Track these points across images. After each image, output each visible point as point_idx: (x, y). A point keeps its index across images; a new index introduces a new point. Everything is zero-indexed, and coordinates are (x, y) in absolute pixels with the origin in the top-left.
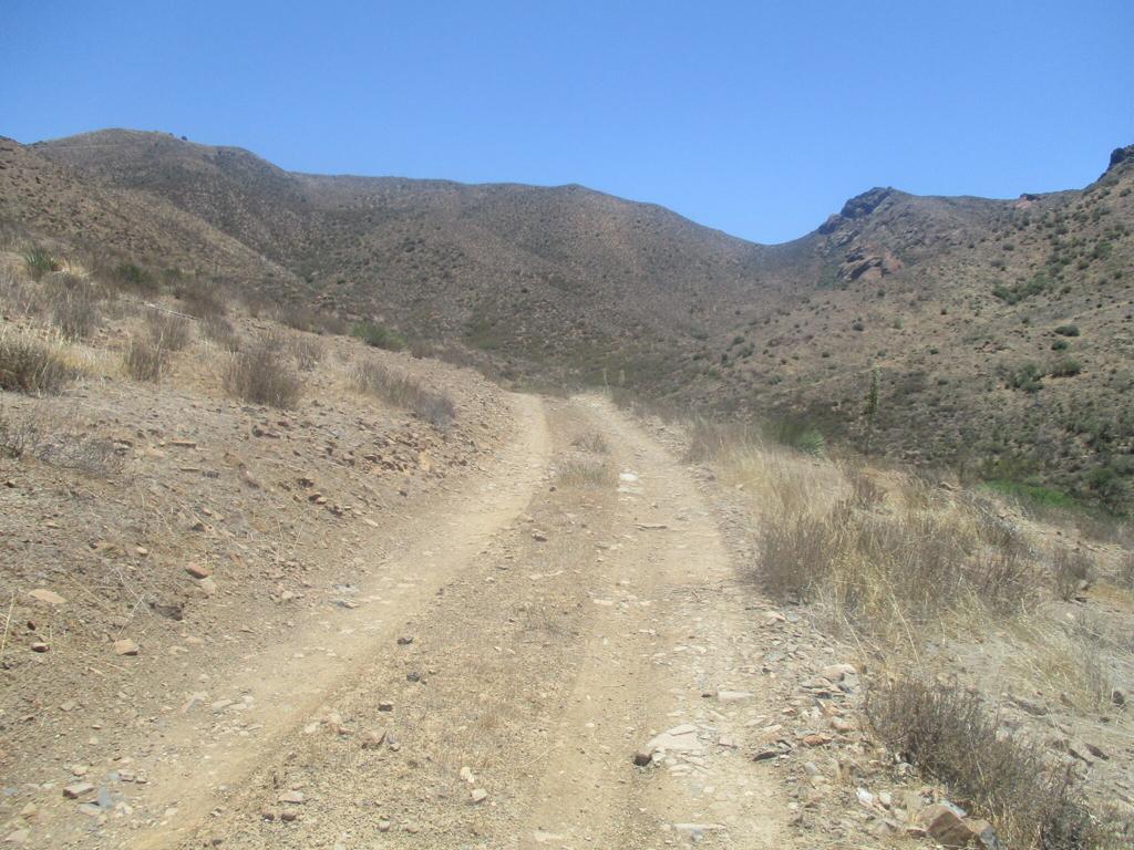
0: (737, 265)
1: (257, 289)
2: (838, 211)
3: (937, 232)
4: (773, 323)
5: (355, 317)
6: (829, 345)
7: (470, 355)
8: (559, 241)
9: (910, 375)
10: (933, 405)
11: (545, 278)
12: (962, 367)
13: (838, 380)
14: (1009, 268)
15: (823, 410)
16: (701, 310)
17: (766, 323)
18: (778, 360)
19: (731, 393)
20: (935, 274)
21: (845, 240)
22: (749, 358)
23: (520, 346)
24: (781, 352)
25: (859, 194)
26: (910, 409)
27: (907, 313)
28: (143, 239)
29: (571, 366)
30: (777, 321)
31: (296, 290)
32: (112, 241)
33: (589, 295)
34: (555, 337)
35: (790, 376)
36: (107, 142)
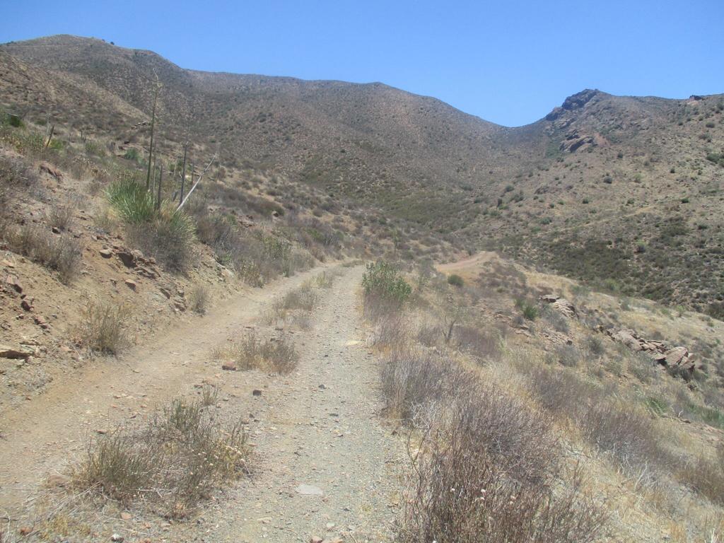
0: (489, 140)
2: (560, 105)
3: (631, 120)
4: (536, 176)
6: (586, 194)
8: (367, 120)
9: (671, 220)
10: (701, 247)
11: (357, 143)
12: (715, 214)
13: (607, 223)
14: (714, 141)
15: (600, 248)
16: (465, 170)
17: (530, 176)
18: (547, 205)
19: (512, 230)
20: (659, 142)
21: (564, 125)
22: (521, 202)
23: (339, 190)
24: (548, 199)
25: (576, 93)
26: (680, 250)
27: (643, 171)
28: (38, 93)
30: (539, 175)
32: (11, 93)
33: (389, 156)
34: (364, 185)
35: (559, 218)
36: (58, 44)
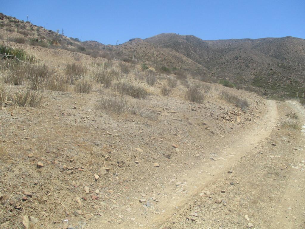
1: (195, 72)
5: (221, 78)
7: (253, 89)
8: (283, 54)
11: (278, 65)
23: (269, 86)
28: (168, 60)
29: (286, 92)
31: (205, 71)
33: (293, 70)
34: (280, 83)
36: (161, 37)
